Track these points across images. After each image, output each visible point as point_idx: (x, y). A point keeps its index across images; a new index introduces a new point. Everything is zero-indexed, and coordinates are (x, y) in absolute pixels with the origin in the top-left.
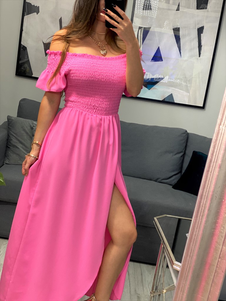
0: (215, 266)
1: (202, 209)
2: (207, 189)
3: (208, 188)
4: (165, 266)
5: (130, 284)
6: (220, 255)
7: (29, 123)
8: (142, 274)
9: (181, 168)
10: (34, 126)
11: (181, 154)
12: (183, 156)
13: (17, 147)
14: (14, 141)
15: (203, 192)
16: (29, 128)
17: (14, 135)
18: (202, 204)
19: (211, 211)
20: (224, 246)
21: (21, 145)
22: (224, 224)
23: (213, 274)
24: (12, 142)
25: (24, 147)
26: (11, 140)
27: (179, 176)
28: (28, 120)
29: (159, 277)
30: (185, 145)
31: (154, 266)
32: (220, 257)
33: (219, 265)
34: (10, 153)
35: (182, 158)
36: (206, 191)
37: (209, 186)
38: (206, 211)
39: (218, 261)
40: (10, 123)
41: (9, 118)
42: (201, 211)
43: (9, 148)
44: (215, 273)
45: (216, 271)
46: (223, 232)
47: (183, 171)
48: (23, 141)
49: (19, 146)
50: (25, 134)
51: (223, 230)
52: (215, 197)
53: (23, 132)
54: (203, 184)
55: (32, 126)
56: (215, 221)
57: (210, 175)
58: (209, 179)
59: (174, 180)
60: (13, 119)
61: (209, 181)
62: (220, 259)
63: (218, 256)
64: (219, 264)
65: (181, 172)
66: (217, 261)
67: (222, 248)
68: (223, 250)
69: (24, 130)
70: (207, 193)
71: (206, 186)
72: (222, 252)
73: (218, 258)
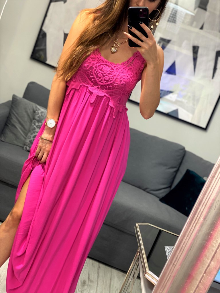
0: (198, 280)
1: (197, 216)
2: (208, 196)
3: (210, 195)
4: (136, 275)
5: (97, 287)
6: (206, 270)
7: (33, 107)
8: (111, 279)
9: (172, 183)
10: (36, 110)
11: (175, 169)
12: (177, 172)
13: (15, 127)
14: (14, 120)
15: (203, 199)
16: (32, 111)
17: (16, 115)
18: (199, 211)
19: (207, 220)
20: (212, 261)
21: (20, 126)
22: (218, 238)
23: (194, 289)
24: (12, 121)
25: (22, 128)
26: (12, 119)
27: (167, 191)
28: (32, 103)
29: (128, 285)
30: (180, 161)
31: (125, 274)
32: (205, 272)
33: (203, 281)
34: (7, 131)
35: (175, 174)
36: (207, 198)
37: (211, 193)
38: (202, 219)
39: (203, 276)
40: (14, 102)
41: (14, 97)
42: (196, 219)
43: (7, 126)
44: (196, 288)
45: (198, 286)
46: (215, 246)
47: (173, 187)
48: (22, 122)
49: (18, 126)
50: (26, 116)
51: (215, 243)
52: (215, 207)
53: (25, 113)
54: (205, 190)
55: (35, 110)
56: (209, 232)
57: (215, 182)
58: (213, 186)
59: (163, 193)
60: (18, 98)
61: (211, 188)
62: (205, 275)
63: (204, 271)
64: (203, 279)
65: (170, 187)
66: (201, 276)
67: (210, 263)
68: (210, 265)
69: (27, 112)
70: (207, 200)
71: (208, 193)
72: (209, 267)
73: (203, 273)
